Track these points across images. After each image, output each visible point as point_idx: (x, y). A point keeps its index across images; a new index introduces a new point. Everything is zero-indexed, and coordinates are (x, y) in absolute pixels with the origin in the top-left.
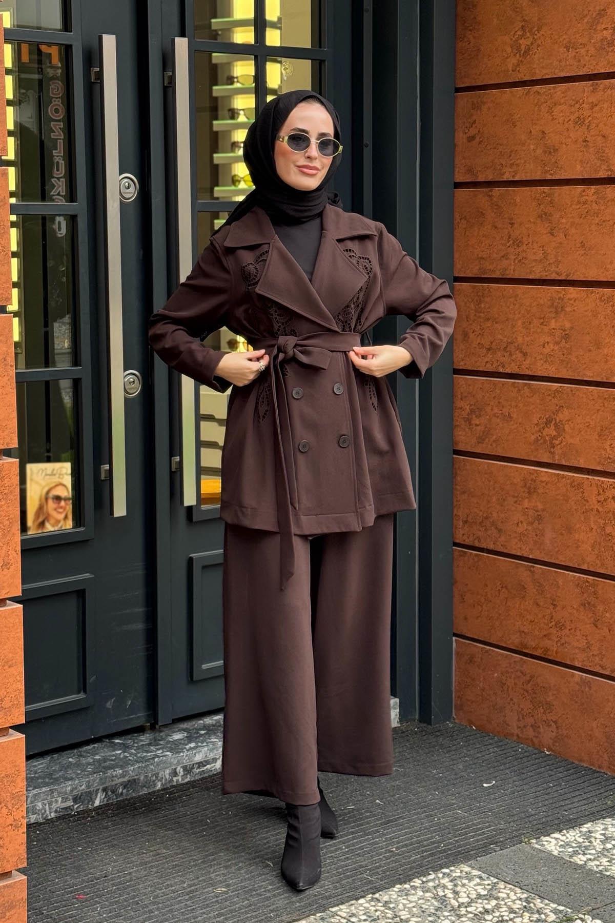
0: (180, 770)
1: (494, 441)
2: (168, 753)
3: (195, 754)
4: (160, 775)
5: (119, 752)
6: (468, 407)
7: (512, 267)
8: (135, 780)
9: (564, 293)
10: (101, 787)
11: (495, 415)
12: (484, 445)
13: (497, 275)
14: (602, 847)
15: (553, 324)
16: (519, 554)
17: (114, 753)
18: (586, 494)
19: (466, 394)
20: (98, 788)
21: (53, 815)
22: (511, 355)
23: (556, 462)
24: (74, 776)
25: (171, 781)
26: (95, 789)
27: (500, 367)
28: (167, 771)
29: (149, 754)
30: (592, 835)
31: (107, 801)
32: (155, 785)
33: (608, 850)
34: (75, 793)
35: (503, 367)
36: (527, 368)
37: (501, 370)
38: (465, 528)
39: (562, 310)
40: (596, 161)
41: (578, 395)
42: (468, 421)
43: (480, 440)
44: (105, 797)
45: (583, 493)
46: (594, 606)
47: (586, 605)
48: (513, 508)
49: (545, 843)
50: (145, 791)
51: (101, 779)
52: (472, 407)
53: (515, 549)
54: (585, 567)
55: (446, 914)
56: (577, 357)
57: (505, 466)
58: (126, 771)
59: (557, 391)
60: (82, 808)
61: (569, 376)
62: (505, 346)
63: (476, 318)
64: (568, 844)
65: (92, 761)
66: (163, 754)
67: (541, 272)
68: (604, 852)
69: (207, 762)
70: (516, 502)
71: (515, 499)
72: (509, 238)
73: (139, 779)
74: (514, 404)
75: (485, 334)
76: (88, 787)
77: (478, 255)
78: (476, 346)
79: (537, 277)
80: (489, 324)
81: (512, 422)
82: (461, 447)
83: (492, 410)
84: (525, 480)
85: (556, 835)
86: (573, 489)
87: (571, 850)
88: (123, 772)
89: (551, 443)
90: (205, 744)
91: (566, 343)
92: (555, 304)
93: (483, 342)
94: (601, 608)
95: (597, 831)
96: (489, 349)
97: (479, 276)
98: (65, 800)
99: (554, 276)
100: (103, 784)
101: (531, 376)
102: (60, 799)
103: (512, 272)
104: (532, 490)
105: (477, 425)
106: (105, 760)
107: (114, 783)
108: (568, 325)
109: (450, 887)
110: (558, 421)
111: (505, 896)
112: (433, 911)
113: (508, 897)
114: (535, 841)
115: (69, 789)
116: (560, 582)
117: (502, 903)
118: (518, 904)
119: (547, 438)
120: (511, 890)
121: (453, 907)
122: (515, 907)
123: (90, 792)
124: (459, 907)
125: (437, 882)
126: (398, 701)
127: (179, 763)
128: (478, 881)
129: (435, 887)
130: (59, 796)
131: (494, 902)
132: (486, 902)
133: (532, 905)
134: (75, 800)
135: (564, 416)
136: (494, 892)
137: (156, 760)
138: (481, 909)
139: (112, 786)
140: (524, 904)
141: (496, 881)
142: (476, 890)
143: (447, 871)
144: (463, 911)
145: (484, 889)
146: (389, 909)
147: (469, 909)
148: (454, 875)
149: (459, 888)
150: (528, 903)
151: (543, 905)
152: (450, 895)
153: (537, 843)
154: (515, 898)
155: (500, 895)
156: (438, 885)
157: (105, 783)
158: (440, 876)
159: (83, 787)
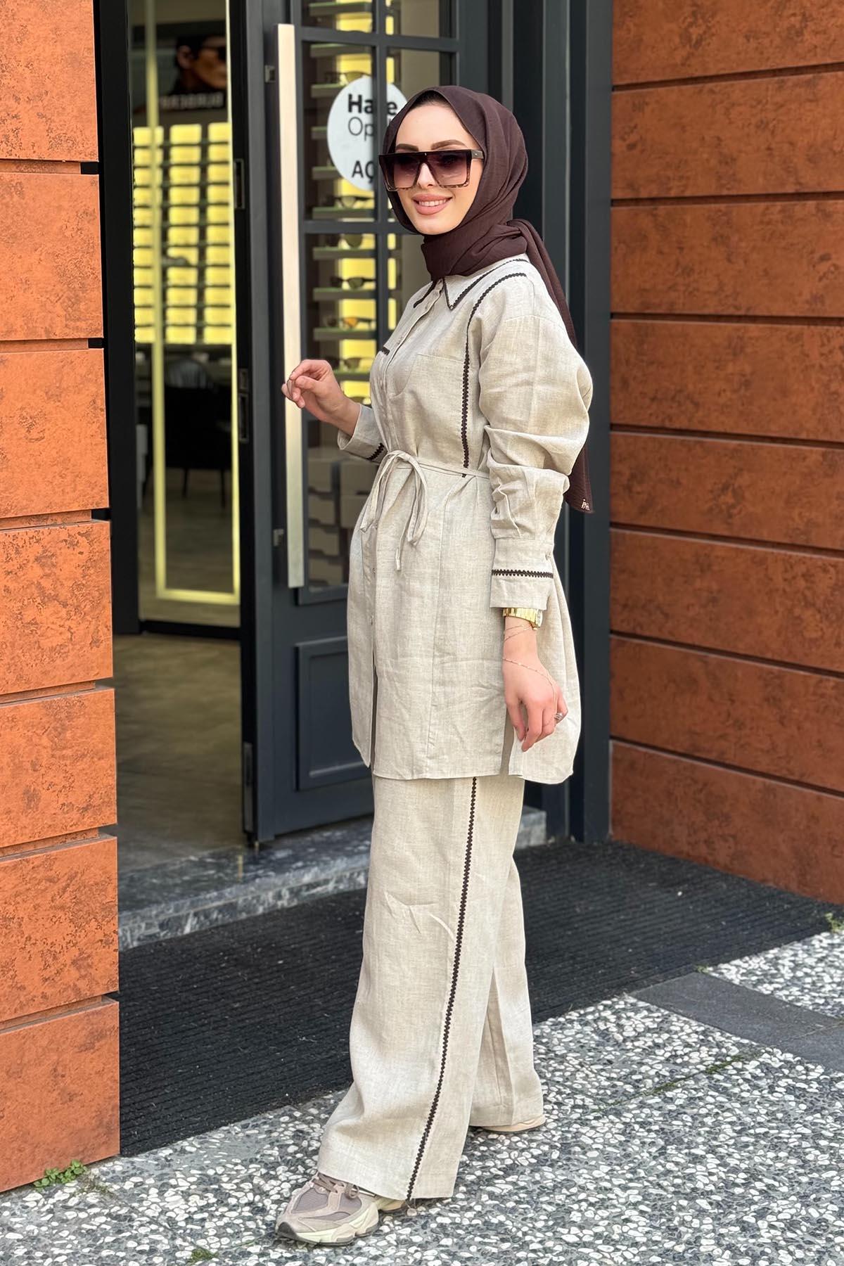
0: (286, 893)
1: (659, 511)
2: (272, 873)
3: (303, 875)
5: (212, 872)
6: (628, 472)
7: (682, 301)
8: (231, 904)
9: (743, 331)
10: (192, 912)
11: (660, 480)
12: (647, 516)
13: (663, 310)
14: (792, 975)
15: (730, 368)
17: (206, 873)
18: (770, 572)
19: (625, 455)
20: (189, 911)
21: (135, 944)
22: (680, 406)
23: (735, 535)
24: (160, 898)
25: (275, 905)
26: (185, 913)
27: (666, 421)
28: (271, 894)
30: (780, 961)
31: (200, 927)
32: (256, 910)
33: (799, 979)
34: (162, 918)
35: (671, 420)
36: (699, 422)
37: (668, 425)
38: (624, 613)
39: (741, 352)
41: (761, 455)
42: (628, 488)
43: (643, 510)
44: (197, 923)
45: (766, 570)
46: (780, 700)
47: (771, 700)
48: (682, 590)
49: (724, 971)
50: (244, 916)
51: (192, 903)
52: (633, 471)
53: (687, 637)
54: (769, 656)
55: (609, 1049)
56: (760, 407)
57: (673, 540)
58: (222, 893)
60: (169, 936)
61: (749, 431)
62: (673, 395)
63: (637, 362)
64: (750, 972)
66: (266, 874)
67: (716, 306)
68: (794, 981)
69: (317, 885)
70: (686, 582)
71: (685, 579)
72: (678, 265)
73: (236, 903)
74: (683, 466)
75: (648, 381)
76: (177, 911)
77: (639, 286)
78: (637, 395)
79: (711, 312)
80: (653, 369)
81: (681, 489)
82: (619, 519)
83: (657, 474)
84: (697, 555)
85: (737, 962)
86: (754, 566)
87: (754, 978)
89: (728, 512)
90: (314, 863)
91: (746, 391)
92: (733, 344)
93: (646, 390)
94: (788, 703)
95: (785, 958)
96: (653, 399)
97: (642, 311)
98: (149, 926)
99: (732, 311)
100: (193, 909)
101: (704, 432)
102: (143, 925)
104: (705, 568)
106: (196, 880)
107: (206, 907)
108: (748, 369)
109: (613, 1020)
110: (736, 486)
111: (678, 1029)
112: (594, 1046)
113: (682, 1031)
114: (711, 969)
115: (154, 912)
116: (740, 674)
117: (675, 1036)
118: (694, 1038)
119: (724, 507)
120: (685, 1022)
121: (616, 1041)
122: (690, 1041)
123: (179, 918)
124: (625, 1041)
125: (597, 1015)
126: (543, 814)
127: (284, 884)
128: (645, 1013)
129: (595, 1021)
130: (142, 921)
131: (665, 1036)
132: (656, 1035)
133: (710, 1038)
134: (162, 926)
135: (744, 480)
136: (665, 1026)
137: (257, 881)
138: (650, 1044)
139: (204, 911)
140: (701, 1037)
141: (667, 1012)
142: (644, 1023)
143: (608, 1002)
144: (629, 1045)
145: (654, 1022)
146: (542, 1043)
147: (636, 1044)
148: (617, 1007)
149: (623, 1021)
150: (706, 1036)
151: (723, 1039)
152: (613, 1029)
153: (714, 971)
154: (690, 1031)
155: (672, 1028)
156: (599, 1018)
157: (196, 907)
158: (601, 1008)
159: (171, 911)
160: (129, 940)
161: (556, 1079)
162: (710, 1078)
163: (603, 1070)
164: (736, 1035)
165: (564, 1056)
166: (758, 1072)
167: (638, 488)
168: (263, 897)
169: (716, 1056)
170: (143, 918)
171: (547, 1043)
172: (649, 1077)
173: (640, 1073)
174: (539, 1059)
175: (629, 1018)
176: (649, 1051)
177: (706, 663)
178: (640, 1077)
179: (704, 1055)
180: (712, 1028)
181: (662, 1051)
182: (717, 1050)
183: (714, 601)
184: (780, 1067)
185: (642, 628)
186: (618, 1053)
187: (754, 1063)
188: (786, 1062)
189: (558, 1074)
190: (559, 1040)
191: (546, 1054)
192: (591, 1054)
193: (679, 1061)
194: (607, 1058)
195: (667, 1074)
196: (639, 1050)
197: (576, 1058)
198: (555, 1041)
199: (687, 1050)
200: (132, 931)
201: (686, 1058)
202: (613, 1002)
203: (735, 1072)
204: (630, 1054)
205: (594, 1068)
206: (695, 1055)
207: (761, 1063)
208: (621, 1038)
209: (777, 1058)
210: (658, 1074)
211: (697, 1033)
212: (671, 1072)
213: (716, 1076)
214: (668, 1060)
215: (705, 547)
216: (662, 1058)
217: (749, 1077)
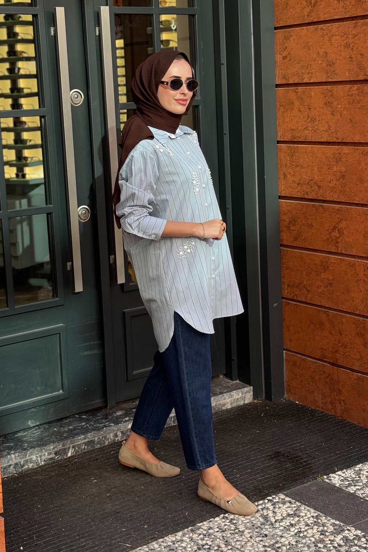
0: (119, 434)
1: (303, 239)
2: (112, 424)
3: (128, 424)
4: (107, 437)
6: (288, 220)
7: (311, 135)
8: (92, 441)
9: (341, 150)
10: (71, 446)
11: (303, 225)
12: (298, 242)
13: (302, 139)
15: (335, 169)
16: (319, 304)
17: (81, 425)
18: (357, 271)
19: (286, 212)
20: (70, 446)
21: (43, 463)
22: (311, 187)
23: (340, 252)
25: (114, 440)
26: (68, 447)
27: (305, 195)
28: (112, 435)
29: (101, 425)
30: (361, 472)
31: (76, 453)
32: (104, 443)
34: (56, 450)
35: (307, 194)
36: (321, 195)
37: (306, 197)
38: (289, 289)
39: (340, 161)
40: (357, 70)
41: (351, 212)
42: (288, 228)
43: (296, 239)
44: (74, 451)
45: (355, 270)
46: (364, 335)
47: (360, 335)
48: (315, 278)
49: (332, 478)
50: (99, 446)
51: (71, 441)
52: (290, 219)
53: (317, 302)
54: (358, 312)
55: (267, 527)
56: (350, 188)
57: (310, 254)
58: (86, 436)
59: (338, 210)
60: (60, 458)
61: (345, 200)
62: (308, 182)
63: (290, 165)
64: (345, 479)
65: (67, 430)
66: (109, 425)
67: (327, 137)
70: (317, 275)
71: (317, 273)
72: (308, 117)
73: (94, 440)
74: (314, 217)
75: (296, 175)
76: (63, 446)
77: (291, 128)
78: (291, 182)
79: (325, 141)
80: (298, 169)
81: (313, 229)
82: (285, 243)
83: (302, 221)
84: (322, 262)
85: (340, 473)
86: (350, 268)
87: (347, 483)
88: (85, 437)
89: (336, 241)
91: (343, 180)
92: (336, 156)
93: (295, 180)
95: (364, 470)
96: (299, 184)
97: (292, 140)
98: (50, 454)
99: (335, 140)
100: (73, 443)
101: (323, 200)
102: (46, 454)
103: (310, 137)
104: (326, 268)
105: (293, 230)
106: (75, 429)
107: (79, 443)
108: (343, 169)
109: (271, 509)
110: (340, 228)
111: (304, 514)
112: (259, 525)
113: (306, 516)
114: (325, 477)
115: (52, 447)
116: (344, 321)
117: (302, 519)
118: (311, 520)
119: (334, 238)
120: (308, 511)
121: (271, 522)
122: (309, 522)
123: (65, 449)
124: (276, 522)
125: (264, 506)
126: (252, 388)
127: (118, 430)
128: (288, 504)
129: (262, 509)
130: (46, 452)
131: (297, 519)
132: (292, 518)
133: (320, 521)
134: (56, 454)
135: (343, 225)
136: (298, 512)
137: (104, 428)
138: (288, 524)
139: (78, 445)
140: (315, 520)
141: (300, 504)
142: (287, 511)
143: (270, 498)
144: (277, 525)
145: (292, 510)
146: (233, 524)
147: (281, 524)
148: (274, 501)
149: (276, 510)
150: (318, 519)
151: (326, 521)
152: (271, 514)
153: (327, 478)
154: (309, 516)
155: (302, 514)
156: (264, 508)
157: (74, 443)
158: (266, 501)
159: (60, 446)
160: (39, 462)
161: (237, 546)
162: (316, 546)
163: (261, 541)
164: (333, 518)
165: (243, 532)
166: (341, 542)
167: (292, 228)
168: (108, 436)
169: (322, 531)
170: (46, 451)
171: (236, 523)
172: (284, 546)
173: (281, 543)
174: (231, 533)
175: (280, 508)
176: (287, 529)
177: (328, 315)
178: (280, 545)
179: (315, 531)
180: (321, 514)
181: (294, 529)
182: (322, 528)
183: (331, 284)
184: (354, 539)
185: (297, 296)
186: (271, 530)
187: (340, 537)
188: (357, 535)
189: (238, 543)
190: (242, 521)
191: (234, 530)
192: (256, 530)
193: (301, 535)
194: (265, 533)
195: (294, 543)
196: (282, 528)
197: (249, 533)
198: (240, 522)
199: (307, 528)
200: (41, 456)
201: (305, 533)
202: (273, 498)
203: (329, 542)
204: (277, 531)
205: (257, 539)
206: (310, 531)
207: (344, 536)
208: (274, 520)
209: (352, 532)
210: (289, 544)
211: (313, 517)
212: (296, 542)
213: (319, 545)
214: (296, 534)
215: (325, 258)
216: (293, 533)
217: (336, 545)
